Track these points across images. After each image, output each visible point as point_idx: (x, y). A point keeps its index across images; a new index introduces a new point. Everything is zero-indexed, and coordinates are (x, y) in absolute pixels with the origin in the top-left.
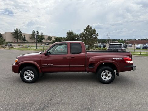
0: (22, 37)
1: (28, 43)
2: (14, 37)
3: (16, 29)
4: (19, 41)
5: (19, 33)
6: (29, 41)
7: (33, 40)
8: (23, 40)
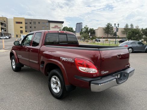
0: (113, 32)
1: (119, 38)
2: (105, 32)
3: (108, 24)
4: (109, 36)
5: (110, 28)
6: (120, 36)
7: (125, 35)
8: (114, 35)
